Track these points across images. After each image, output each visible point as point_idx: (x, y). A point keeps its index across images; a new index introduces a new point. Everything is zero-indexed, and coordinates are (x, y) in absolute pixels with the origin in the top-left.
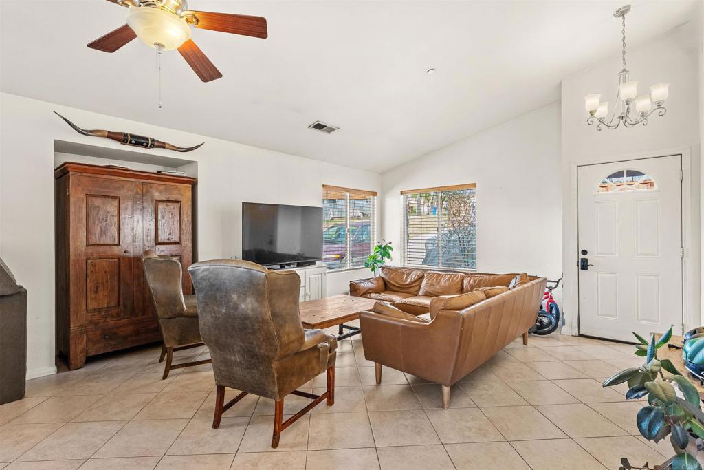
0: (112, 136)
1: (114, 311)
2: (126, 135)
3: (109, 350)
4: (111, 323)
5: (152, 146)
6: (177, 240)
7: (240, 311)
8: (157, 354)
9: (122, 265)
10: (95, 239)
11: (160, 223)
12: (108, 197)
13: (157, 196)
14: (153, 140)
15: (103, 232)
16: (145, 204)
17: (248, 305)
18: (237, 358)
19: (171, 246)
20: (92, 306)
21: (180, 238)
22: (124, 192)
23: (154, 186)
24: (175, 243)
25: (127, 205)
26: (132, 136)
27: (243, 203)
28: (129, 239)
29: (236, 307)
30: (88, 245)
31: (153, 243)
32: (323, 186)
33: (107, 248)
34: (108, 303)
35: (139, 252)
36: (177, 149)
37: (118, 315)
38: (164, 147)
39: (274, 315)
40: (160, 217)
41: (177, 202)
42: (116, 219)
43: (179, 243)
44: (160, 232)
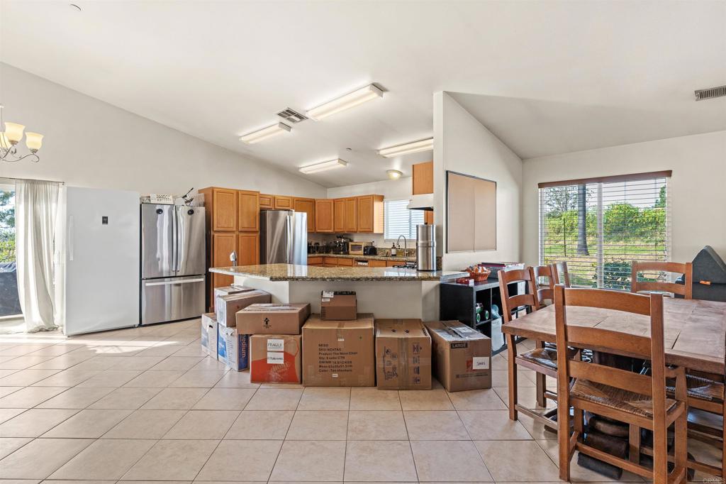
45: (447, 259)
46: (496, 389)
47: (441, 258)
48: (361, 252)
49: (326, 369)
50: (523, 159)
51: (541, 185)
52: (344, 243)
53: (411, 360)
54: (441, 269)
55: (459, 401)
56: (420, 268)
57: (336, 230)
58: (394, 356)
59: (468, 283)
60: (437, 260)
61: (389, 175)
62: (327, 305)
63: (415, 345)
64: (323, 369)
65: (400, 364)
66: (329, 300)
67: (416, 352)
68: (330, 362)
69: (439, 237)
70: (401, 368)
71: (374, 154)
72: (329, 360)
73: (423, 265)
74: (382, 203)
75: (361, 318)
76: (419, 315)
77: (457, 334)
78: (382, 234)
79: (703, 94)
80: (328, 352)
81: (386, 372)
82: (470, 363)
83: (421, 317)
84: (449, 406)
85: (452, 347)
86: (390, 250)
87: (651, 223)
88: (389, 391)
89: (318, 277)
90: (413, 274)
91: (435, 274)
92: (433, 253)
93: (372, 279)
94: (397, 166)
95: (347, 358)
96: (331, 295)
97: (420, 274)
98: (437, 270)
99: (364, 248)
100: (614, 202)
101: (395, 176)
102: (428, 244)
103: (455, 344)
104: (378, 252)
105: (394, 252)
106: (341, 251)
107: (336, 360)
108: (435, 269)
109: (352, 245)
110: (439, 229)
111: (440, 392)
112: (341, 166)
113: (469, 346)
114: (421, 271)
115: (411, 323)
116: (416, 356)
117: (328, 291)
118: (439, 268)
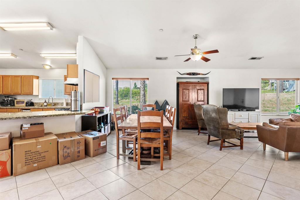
0: (188, 74)
1: (188, 118)
2: (190, 73)
3: (186, 127)
4: (187, 120)
5: (197, 75)
6: (203, 100)
7: (212, 116)
8: (197, 131)
9: (190, 107)
10: (184, 100)
11: (198, 95)
12: (187, 89)
13: (198, 88)
14: (197, 73)
15: (186, 98)
16: (195, 91)
17: (214, 115)
18: (212, 128)
19: (201, 102)
20: (183, 116)
21: (204, 99)
22: (190, 88)
23: (197, 85)
24: (202, 101)
25: (191, 91)
26: (192, 73)
27: (223, 89)
28: (191, 100)
29: (211, 116)
30: (183, 101)
31: (197, 101)
32: (262, 79)
33: (186, 102)
34: (187, 115)
35: (193, 103)
36: (203, 74)
37: (188, 119)
38: (200, 75)
39: (220, 118)
40: (198, 94)
41: (203, 89)
42: (188, 95)
43: (204, 101)
44: (198, 98)
45: (85, 106)
46: (109, 152)
47: (82, 105)
48: (24, 105)
49: (30, 163)
50: (107, 68)
51: (113, 79)
52: (11, 100)
53: (76, 148)
54: (82, 110)
55: (97, 159)
56: (73, 110)
57: (4, 93)
58: (68, 148)
59: (93, 115)
60: (80, 106)
61: (44, 67)
62: (27, 131)
63: (78, 141)
64: (27, 164)
65: (71, 151)
66: (27, 128)
67: (78, 144)
68: (32, 159)
69: (81, 97)
70: (72, 153)
71: (37, 55)
72: (31, 158)
73: (75, 108)
74: (38, 80)
75: (46, 135)
76: (74, 130)
77: (93, 135)
78: (38, 96)
79: (158, 58)
80: (31, 154)
81: (64, 156)
82: (100, 144)
83: (75, 131)
84: (94, 162)
85: (93, 140)
86: (43, 103)
87: (135, 94)
88: (66, 165)
89: (21, 117)
90: (69, 112)
91: (79, 112)
92: (79, 103)
93: (54, 116)
94: (48, 62)
95: (42, 155)
96: (29, 126)
97: (73, 112)
98: (80, 110)
99: (26, 103)
100: (125, 86)
101: (47, 67)
102: (76, 99)
103: (94, 138)
104: (35, 105)
105: (45, 104)
106: (8, 105)
107: (36, 157)
108: (79, 110)
109: (16, 101)
110: (81, 93)
111: (88, 159)
112: (13, 57)
113: (99, 138)
114: (73, 111)
115: (71, 134)
116: (78, 146)
117: (27, 124)
118: (81, 110)
